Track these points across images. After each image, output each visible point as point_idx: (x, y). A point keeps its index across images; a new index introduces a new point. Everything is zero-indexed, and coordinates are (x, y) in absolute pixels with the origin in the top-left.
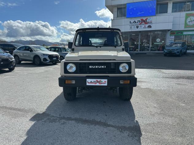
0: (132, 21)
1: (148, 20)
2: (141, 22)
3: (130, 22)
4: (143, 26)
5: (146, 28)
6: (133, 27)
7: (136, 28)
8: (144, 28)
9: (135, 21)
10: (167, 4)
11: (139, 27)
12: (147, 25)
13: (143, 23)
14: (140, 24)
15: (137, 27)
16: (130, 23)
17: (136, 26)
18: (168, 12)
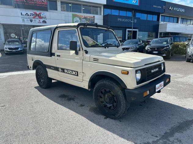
0: (24, 13)
1: (41, 15)
2: (34, 15)
3: (21, 13)
4: (38, 20)
5: (41, 22)
6: (25, 20)
7: (29, 21)
8: (38, 22)
9: (27, 14)
10: (56, 2)
11: (33, 21)
12: (42, 20)
13: (37, 17)
14: (34, 18)
15: (31, 21)
16: (22, 15)
17: (29, 20)
18: (58, 10)
